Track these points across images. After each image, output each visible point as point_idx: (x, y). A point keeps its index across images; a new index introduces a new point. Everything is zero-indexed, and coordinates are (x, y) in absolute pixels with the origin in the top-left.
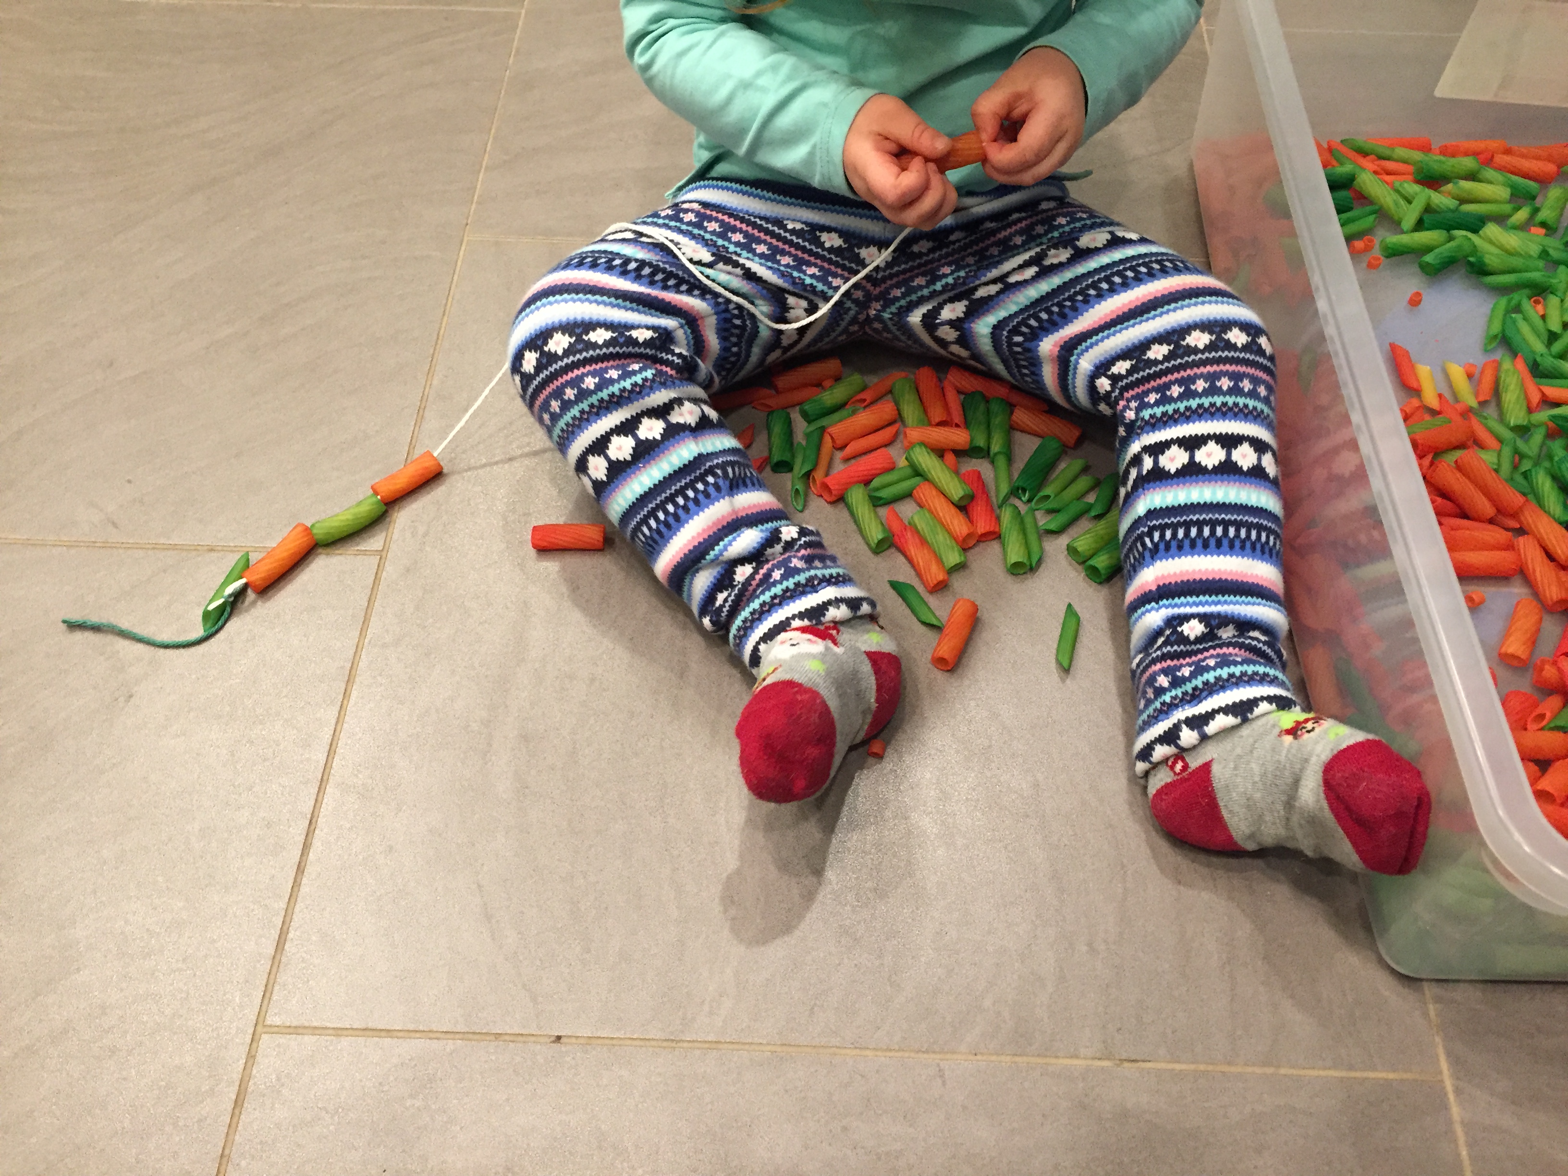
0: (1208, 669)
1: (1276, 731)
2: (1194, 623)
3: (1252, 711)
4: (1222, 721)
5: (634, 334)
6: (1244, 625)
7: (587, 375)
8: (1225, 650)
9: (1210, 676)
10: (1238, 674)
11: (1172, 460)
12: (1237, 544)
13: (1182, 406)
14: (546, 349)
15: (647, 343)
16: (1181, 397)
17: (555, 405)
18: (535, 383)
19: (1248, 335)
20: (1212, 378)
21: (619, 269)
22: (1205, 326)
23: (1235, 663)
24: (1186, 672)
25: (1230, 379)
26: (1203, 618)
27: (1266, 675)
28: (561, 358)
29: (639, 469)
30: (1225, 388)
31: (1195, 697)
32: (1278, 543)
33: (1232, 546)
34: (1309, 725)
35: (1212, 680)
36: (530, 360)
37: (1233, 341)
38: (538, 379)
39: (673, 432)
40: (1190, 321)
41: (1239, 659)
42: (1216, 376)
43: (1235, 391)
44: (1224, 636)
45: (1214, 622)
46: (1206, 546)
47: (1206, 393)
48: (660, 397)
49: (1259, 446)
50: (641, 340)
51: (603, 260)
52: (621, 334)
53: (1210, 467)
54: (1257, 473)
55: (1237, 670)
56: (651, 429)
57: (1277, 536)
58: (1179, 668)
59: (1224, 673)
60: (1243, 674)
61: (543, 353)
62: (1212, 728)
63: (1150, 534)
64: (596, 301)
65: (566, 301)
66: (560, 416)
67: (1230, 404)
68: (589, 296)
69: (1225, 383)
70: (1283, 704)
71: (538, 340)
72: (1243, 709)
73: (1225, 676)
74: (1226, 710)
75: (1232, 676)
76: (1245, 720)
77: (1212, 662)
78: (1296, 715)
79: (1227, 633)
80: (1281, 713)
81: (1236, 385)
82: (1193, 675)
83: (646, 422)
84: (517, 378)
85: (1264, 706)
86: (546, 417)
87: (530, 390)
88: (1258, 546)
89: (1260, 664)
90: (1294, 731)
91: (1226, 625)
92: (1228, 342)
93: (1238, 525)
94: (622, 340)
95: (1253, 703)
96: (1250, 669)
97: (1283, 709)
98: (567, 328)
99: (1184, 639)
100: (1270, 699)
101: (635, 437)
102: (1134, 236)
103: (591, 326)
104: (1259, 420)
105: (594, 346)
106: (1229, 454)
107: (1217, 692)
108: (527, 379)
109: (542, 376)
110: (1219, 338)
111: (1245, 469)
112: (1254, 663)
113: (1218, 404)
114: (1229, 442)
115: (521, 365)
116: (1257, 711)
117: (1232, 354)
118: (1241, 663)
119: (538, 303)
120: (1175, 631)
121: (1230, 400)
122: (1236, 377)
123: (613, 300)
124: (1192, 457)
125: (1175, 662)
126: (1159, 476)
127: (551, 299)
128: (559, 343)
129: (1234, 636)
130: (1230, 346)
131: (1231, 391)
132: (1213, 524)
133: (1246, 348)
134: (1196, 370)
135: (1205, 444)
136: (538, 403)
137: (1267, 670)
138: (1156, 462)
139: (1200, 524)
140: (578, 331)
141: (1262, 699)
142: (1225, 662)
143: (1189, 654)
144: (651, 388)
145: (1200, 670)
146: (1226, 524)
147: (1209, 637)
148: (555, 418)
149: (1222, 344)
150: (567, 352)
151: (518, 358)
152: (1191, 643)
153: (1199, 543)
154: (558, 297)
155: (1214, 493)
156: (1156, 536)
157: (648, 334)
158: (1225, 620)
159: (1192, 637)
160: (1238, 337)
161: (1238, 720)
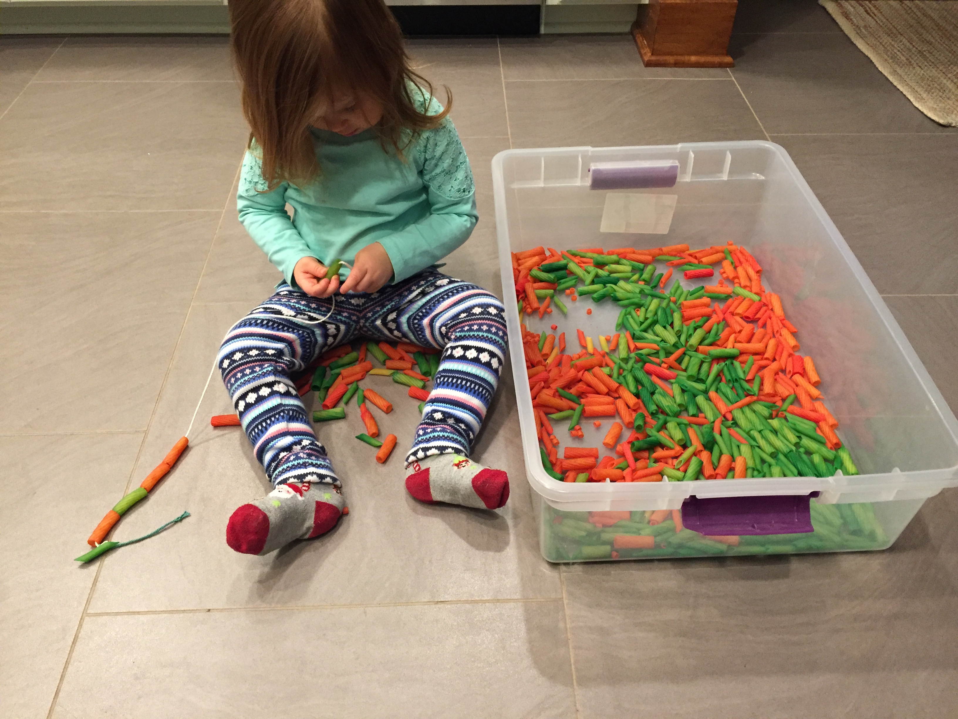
0: (436, 431)
1: (452, 464)
2: (439, 414)
3: (445, 450)
4: (434, 451)
5: (267, 352)
6: (458, 420)
7: (247, 368)
8: (446, 426)
9: (436, 434)
10: (446, 436)
11: (458, 352)
12: (469, 389)
13: (467, 334)
14: (233, 358)
15: (273, 355)
16: (468, 331)
17: (233, 380)
18: (227, 371)
19: (497, 311)
20: (480, 325)
21: (260, 325)
22: (479, 306)
23: (446, 432)
24: (429, 430)
25: (487, 326)
26: (443, 413)
27: (457, 439)
28: (238, 362)
29: (256, 407)
30: (484, 329)
31: (428, 441)
32: (489, 397)
33: (466, 389)
34: (464, 464)
35: (436, 436)
36: (226, 363)
37: (490, 312)
38: (228, 370)
39: (273, 393)
40: (475, 304)
41: (449, 431)
42: (482, 324)
43: (489, 331)
44: (450, 422)
45: (446, 415)
46: (456, 387)
47: (477, 330)
48: (271, 379)
49: (492, 355)
50: (270, 354)
51: (253, 321)
52: (262, 352)
53: (470, 358)
54: (488, 365)
55: (446, 435)
56: (265, 392)
57: (490, 394)
58: (427, 428)
59: (441, 434)
60: (448, 436)
61: (231, 360)
62: (429, 453)
63: (440, 378)
64: (252, 339)
65: (241, 340)
66: (234, 384)
67: (485, 336)
68: (250, 337)
69: (485, 328)
70: (457, 451)
71: (230, 356)
72: (442, 449)
73: (441, 435)
74: (436, 448)
75: (443, 436)
76: (442, 454)
77: (439, 429)
78: (461, 458)
79: (451, 421)
80: (456, 455)
81: (489, 329)
82: (431, 432)
83: (264, 389)
84: (221, 370)
85: (450, 450)
86: (229, 385)
87: (225, 374)
88: (477, 392)
89: (456, 435)
90: (458, 465)
91: (451, 418)
92: (488, 312)
93: (472, 382)
94: (262, 354)
95: (446, 448)
96: (451, 435)
97: (457, 453)
98: (241, 350)
99: (433, 418)
100: (453, 448)
101: (258, 394)
102: (459, 280)
103: (250, 349)
104: (496, 344)
105: (251, 356)
106: (478, 355)
107: (436, 440)
108: (224, 370)
109: (230, 368)
110: (485, 310)
111: (483, 362)
112: (454, 434)
113: (480, 335)
114: (480, 350)
115: (222, 365)
116: (447, 451)
117: (489, 317)
118: (449, 433)
119: (230, 342)
120: (432, 415)
121: (485, 335)
122: (490, 326)
123: (259, 338)
124: (465, 353)
125: (428, 426)
126: (451, 357)
127: (235, 340)
128: (238, 356)
129: (453, 423)
130: (489, 314)
131: (486, 331)
132: (463, 379)
133: (495, 315)
134: (475, 322)
135: (471, 349)
136: (227, 380)
137: (458, 438)
138: (452, 352)
139: (458, 378)
140: (245, 351)
141: (451, 447)
142: (443, 430)
143: (434, 424)
144: (269, 374)
145: (434, 431)
146: (467, 381)
147: (443, 421)
148: (232, 385)
149: (486, 313)
150: (240, 359)
151: (222, 362)
152: (436, 421)
153: (455, 385)
154: (238, 339)
155: (467, 368)
156: (442, 379)
157: (273, 352)
158: (450, 416)
159: (437, 419)
160: (493, 311)
161: (439, 452)
